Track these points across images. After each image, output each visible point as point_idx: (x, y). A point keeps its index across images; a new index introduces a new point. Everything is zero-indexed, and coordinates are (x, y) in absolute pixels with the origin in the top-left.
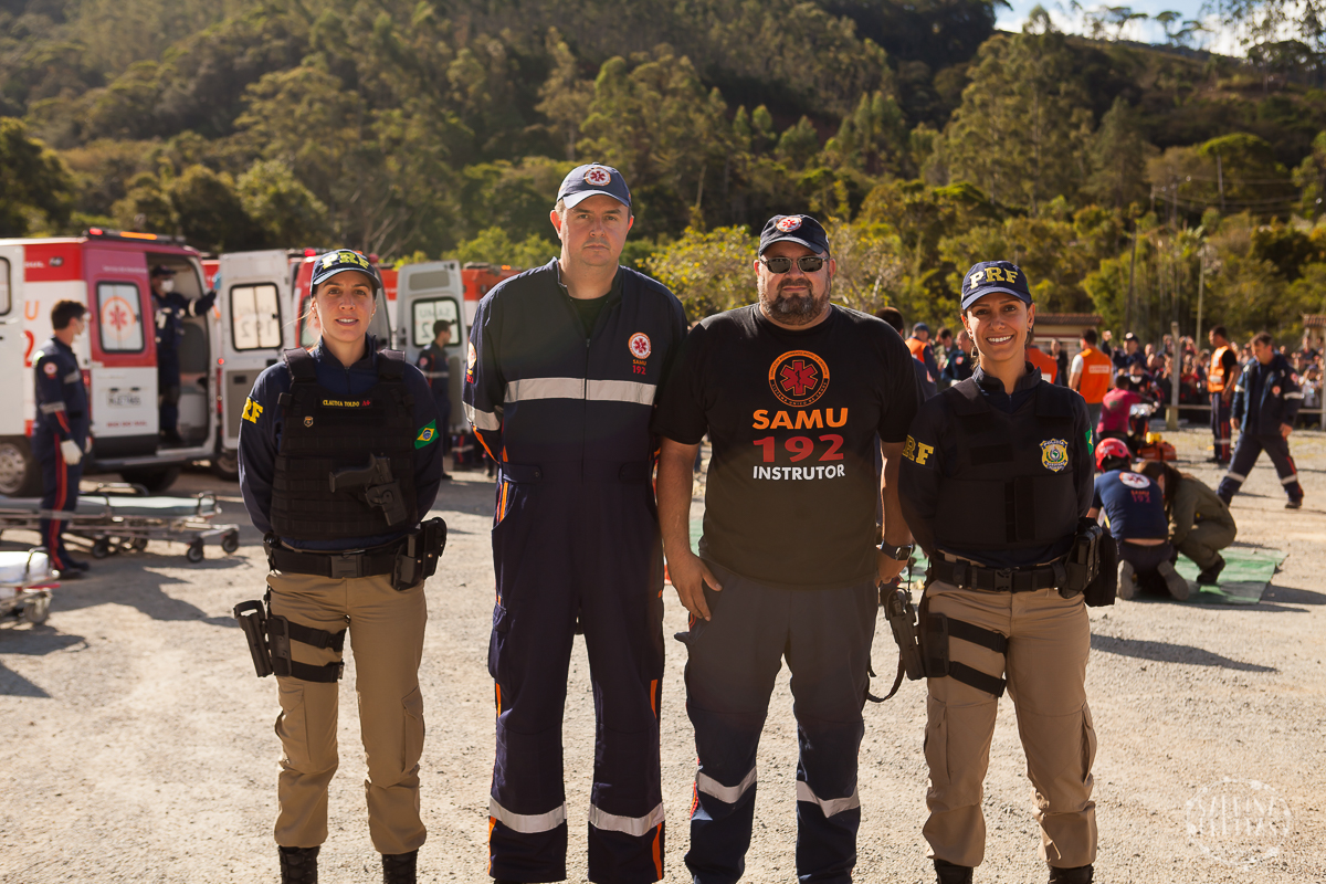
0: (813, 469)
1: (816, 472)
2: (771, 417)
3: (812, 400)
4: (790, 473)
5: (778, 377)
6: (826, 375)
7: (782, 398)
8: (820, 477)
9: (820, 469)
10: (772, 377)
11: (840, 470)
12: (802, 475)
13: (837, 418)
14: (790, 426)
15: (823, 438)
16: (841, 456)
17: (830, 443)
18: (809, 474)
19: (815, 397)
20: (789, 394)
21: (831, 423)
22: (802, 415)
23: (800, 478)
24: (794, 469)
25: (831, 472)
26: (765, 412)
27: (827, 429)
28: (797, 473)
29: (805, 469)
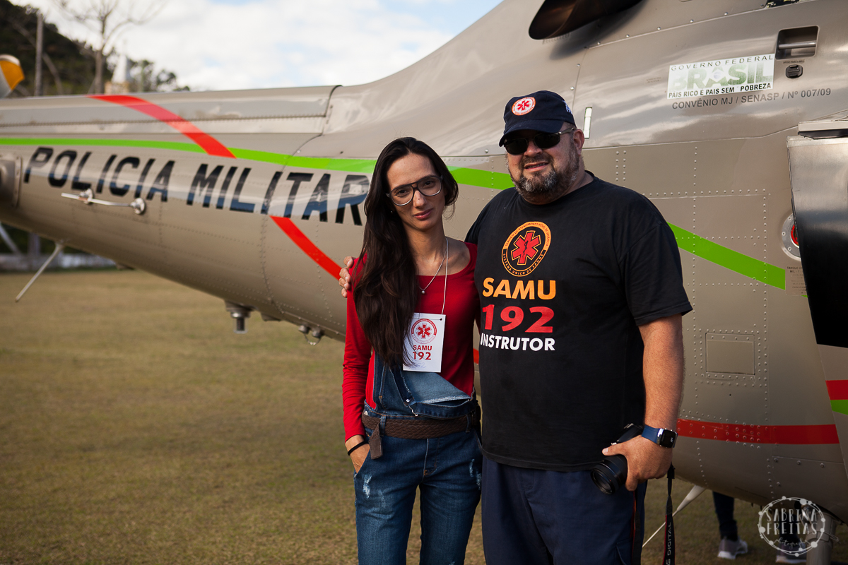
0: (519, 339)
1: (522, 343)
2: (495, 285)
3: (529, 271)
4: (501, 341)
6: (546, 248)
7: (508, 267)
8: (524, 348)
9: (525, 340)
10: (506, 247)
11: (550, 344)
12: (509, 345)
13: (546, 291)
14: (508, 295)
15: (533, 310)
16: (550, 330)
17: (538, 315)
18: (515, 345)
19: (532, 268)
20: (514, 263)
21: (541, 295)
22: (520, 284)
23: (507, 348)
24: (504, 338)
25: (536, 344)
26: (492, 280)
27: (538, 302)
28: (506, 342)
29: (512, 339)
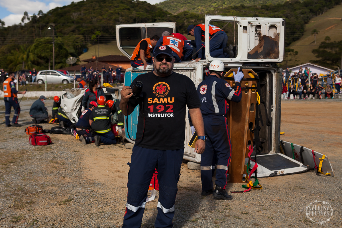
0: (164, 114)
1: (165, 115)
2: (153, 100)
3: (164, 95)
4: (157, 115)
5: (155, 89)
6: (169, 88)
7: (156, 95)
8: (166, 116)
9: (166, 114)
10: (154, 89)
11: (172, 115)
12: (160, 116)
13: (171, 100)
14: (158, 102)
15: (167, 106)
16: (172, 111)
17: (169, 107)
18: (162, 116)
19: (165, 94)
20: (158, 94)
21: (169, 101)
22: (161, 99)
23: (160, 117)
24: (159, 114)
25: (169, 115)
26: (151, 99)
27: (168, 103)
28: (159, 115)
29: (162, 114)
